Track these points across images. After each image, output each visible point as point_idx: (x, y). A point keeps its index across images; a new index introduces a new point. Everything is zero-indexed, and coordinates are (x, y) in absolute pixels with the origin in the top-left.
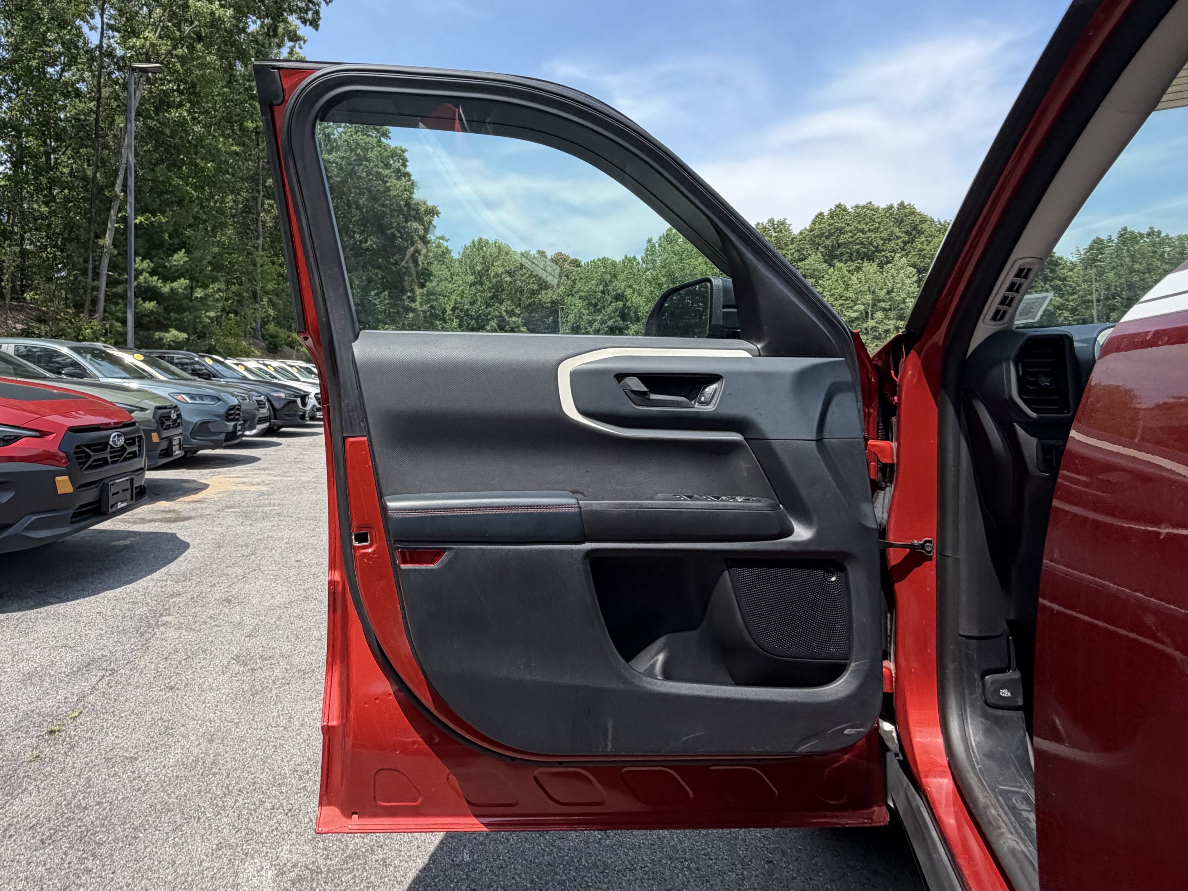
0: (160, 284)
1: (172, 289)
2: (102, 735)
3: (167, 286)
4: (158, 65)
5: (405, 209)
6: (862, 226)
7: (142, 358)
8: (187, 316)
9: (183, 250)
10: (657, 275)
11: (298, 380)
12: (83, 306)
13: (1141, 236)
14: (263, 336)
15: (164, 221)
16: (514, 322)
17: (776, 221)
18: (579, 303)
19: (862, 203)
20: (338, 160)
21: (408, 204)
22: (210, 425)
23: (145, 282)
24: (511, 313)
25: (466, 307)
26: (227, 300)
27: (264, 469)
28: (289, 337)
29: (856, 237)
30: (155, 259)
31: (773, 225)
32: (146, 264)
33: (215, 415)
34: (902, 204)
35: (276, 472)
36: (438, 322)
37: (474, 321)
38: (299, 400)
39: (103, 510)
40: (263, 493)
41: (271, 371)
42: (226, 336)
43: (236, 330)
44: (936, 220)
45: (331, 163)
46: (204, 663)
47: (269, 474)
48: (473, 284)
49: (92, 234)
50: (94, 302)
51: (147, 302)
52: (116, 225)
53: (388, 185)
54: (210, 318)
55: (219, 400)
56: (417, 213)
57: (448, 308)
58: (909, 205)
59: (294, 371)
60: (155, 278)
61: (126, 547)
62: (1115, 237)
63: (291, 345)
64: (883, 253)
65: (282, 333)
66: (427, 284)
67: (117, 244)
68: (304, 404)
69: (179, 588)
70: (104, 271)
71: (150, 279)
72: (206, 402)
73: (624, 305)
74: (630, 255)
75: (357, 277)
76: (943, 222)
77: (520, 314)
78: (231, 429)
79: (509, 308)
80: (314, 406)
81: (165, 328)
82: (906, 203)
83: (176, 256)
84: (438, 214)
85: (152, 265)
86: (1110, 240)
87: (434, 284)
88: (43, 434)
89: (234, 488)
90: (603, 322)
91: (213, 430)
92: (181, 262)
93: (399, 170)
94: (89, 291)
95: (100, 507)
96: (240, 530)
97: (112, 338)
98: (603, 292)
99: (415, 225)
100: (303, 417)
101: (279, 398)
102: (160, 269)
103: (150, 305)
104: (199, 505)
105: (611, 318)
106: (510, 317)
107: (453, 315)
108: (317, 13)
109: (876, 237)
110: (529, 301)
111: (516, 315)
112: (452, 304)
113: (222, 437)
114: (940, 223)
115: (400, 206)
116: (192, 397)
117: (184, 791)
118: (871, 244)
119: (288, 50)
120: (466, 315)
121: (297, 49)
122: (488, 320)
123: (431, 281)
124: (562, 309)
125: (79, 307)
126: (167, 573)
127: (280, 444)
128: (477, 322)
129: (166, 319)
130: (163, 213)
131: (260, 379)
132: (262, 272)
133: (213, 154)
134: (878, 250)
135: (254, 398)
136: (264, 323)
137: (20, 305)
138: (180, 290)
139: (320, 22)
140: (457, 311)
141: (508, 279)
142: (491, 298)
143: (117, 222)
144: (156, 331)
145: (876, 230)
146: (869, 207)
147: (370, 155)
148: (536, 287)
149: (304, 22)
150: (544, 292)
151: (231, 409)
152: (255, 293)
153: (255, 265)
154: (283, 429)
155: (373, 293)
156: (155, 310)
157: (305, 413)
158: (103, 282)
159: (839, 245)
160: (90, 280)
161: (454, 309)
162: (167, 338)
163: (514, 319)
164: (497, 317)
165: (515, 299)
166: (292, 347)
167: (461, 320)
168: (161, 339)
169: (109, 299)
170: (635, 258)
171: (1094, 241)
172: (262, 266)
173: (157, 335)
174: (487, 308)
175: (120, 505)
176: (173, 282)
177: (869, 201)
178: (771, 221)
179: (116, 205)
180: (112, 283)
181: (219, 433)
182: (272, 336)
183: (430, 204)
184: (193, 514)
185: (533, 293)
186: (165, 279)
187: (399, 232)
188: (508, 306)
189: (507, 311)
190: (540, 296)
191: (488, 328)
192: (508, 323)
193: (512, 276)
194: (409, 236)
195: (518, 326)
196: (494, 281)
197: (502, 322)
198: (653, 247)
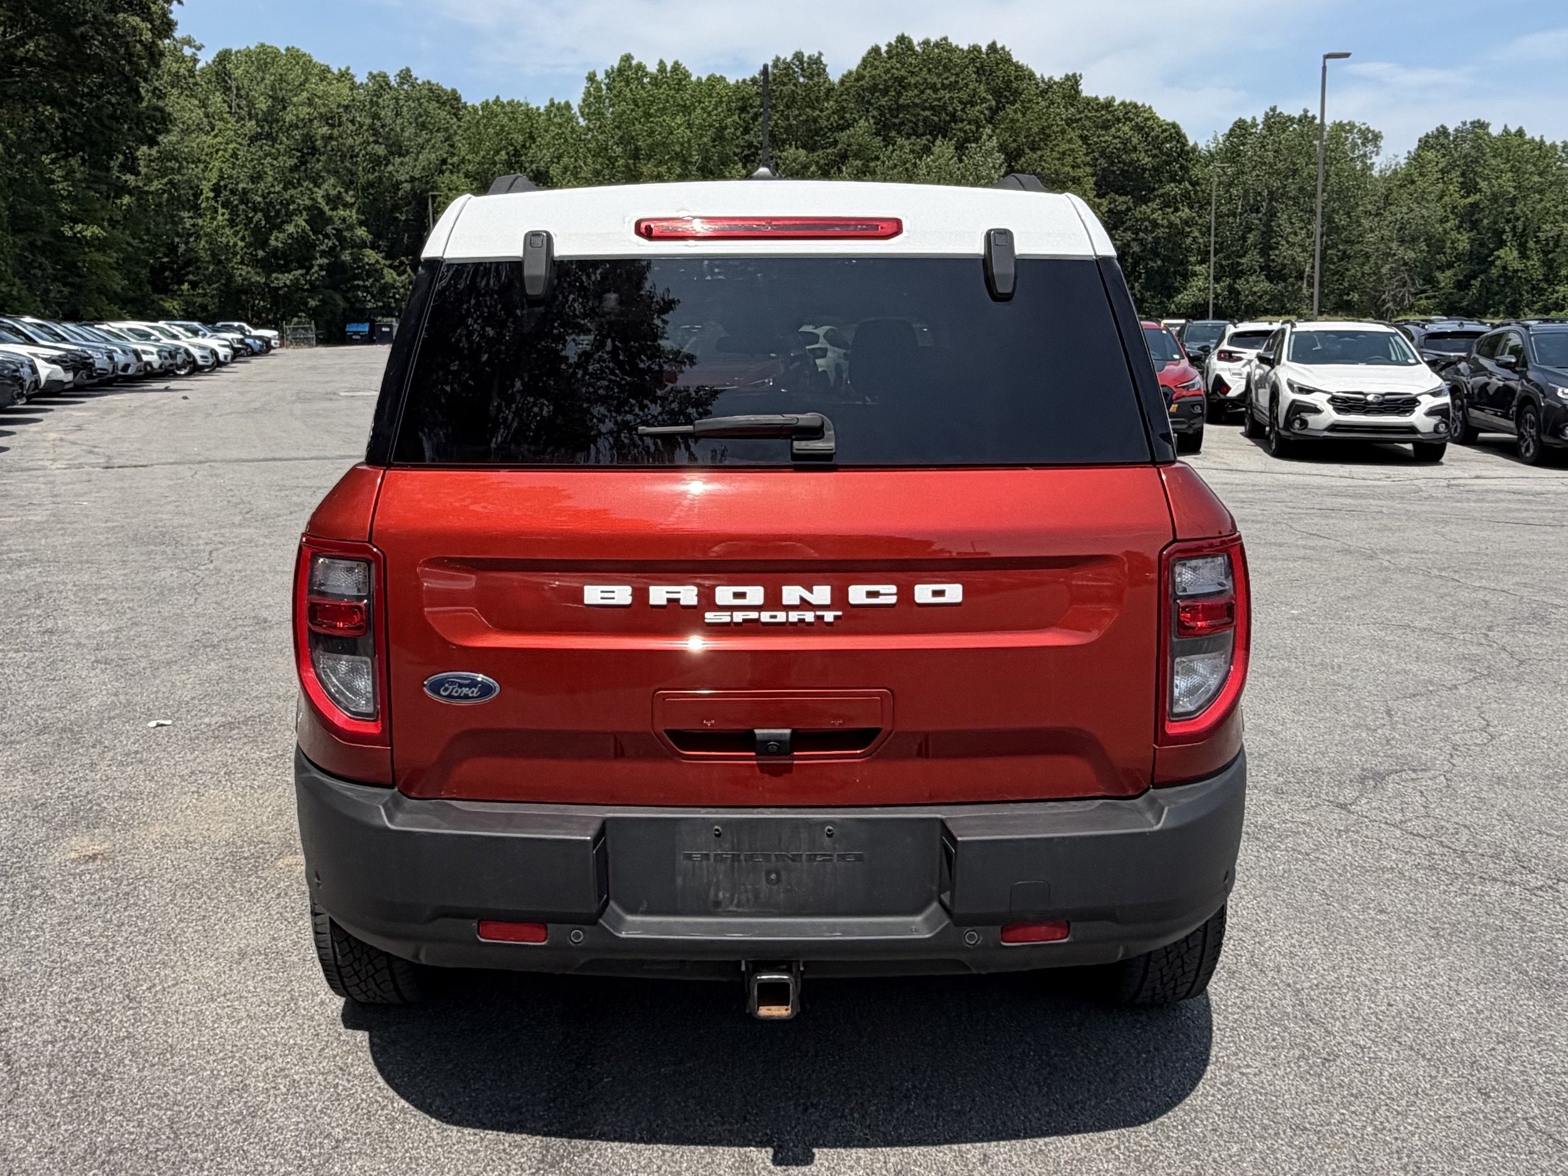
6: (933, 79)
10: (606, 141)
13: (1291, 119)
16: (343, 220)
17: (806, 55)
19: (934, 38)
24: (334, 202)
25: (241, 186)
29: (924, 97)
31: (801, 62)
34: (992, 47)
36: (185, 214)
37: (260, 215)
44: (1038, 76)
48: (254, 139)
57: (206, 187)
58: (1003, 48)
62: (1260, 120)
64: (960, 125)
66: (160, 138)
74: (561, 100)
76: (1046, 80)
77: (353, 205)
79: (333, 193)
82: (999, 46)
86: (1254, 125)
87: (173, 138)
99: (133, 20)
106: (334, 208)
107: (215, 198)
109: (951, 98)
110: (370, 177)
111: (346, 205)
112: (214, 176)
114: (1043, 81)
118: (944, 108)
120: (242, 202)
122: (290, 215)
123: (168, 131)
124: (434, 197)
128: (267, 217)
134: (954, 118)
140: (225, 193)
141: (325, 130)
142: (294, 169)
145: (952, 87)
146: (943, 45)
150: (398, 160)
159: (900, 108)
161: (217, 189)
163: (341, 212)
164: (307, 208)
165: (343, 172)
167: (234, 211)
170: (568, 106)
171: (1236, 123)
174: (285, 189)
177: (943, 36)
178: (798, 56)
185: (377, 162)
187: (98, 31)
188: (330, 185)
189: (327, 197)
190: (390, 168)
191: (290, 229)
192: (330, 220)
193: (332, 126)
194: (120, 40)
195: (351, 228)
196: (297, 134)
197: (317, 219)
198: (599, 89)
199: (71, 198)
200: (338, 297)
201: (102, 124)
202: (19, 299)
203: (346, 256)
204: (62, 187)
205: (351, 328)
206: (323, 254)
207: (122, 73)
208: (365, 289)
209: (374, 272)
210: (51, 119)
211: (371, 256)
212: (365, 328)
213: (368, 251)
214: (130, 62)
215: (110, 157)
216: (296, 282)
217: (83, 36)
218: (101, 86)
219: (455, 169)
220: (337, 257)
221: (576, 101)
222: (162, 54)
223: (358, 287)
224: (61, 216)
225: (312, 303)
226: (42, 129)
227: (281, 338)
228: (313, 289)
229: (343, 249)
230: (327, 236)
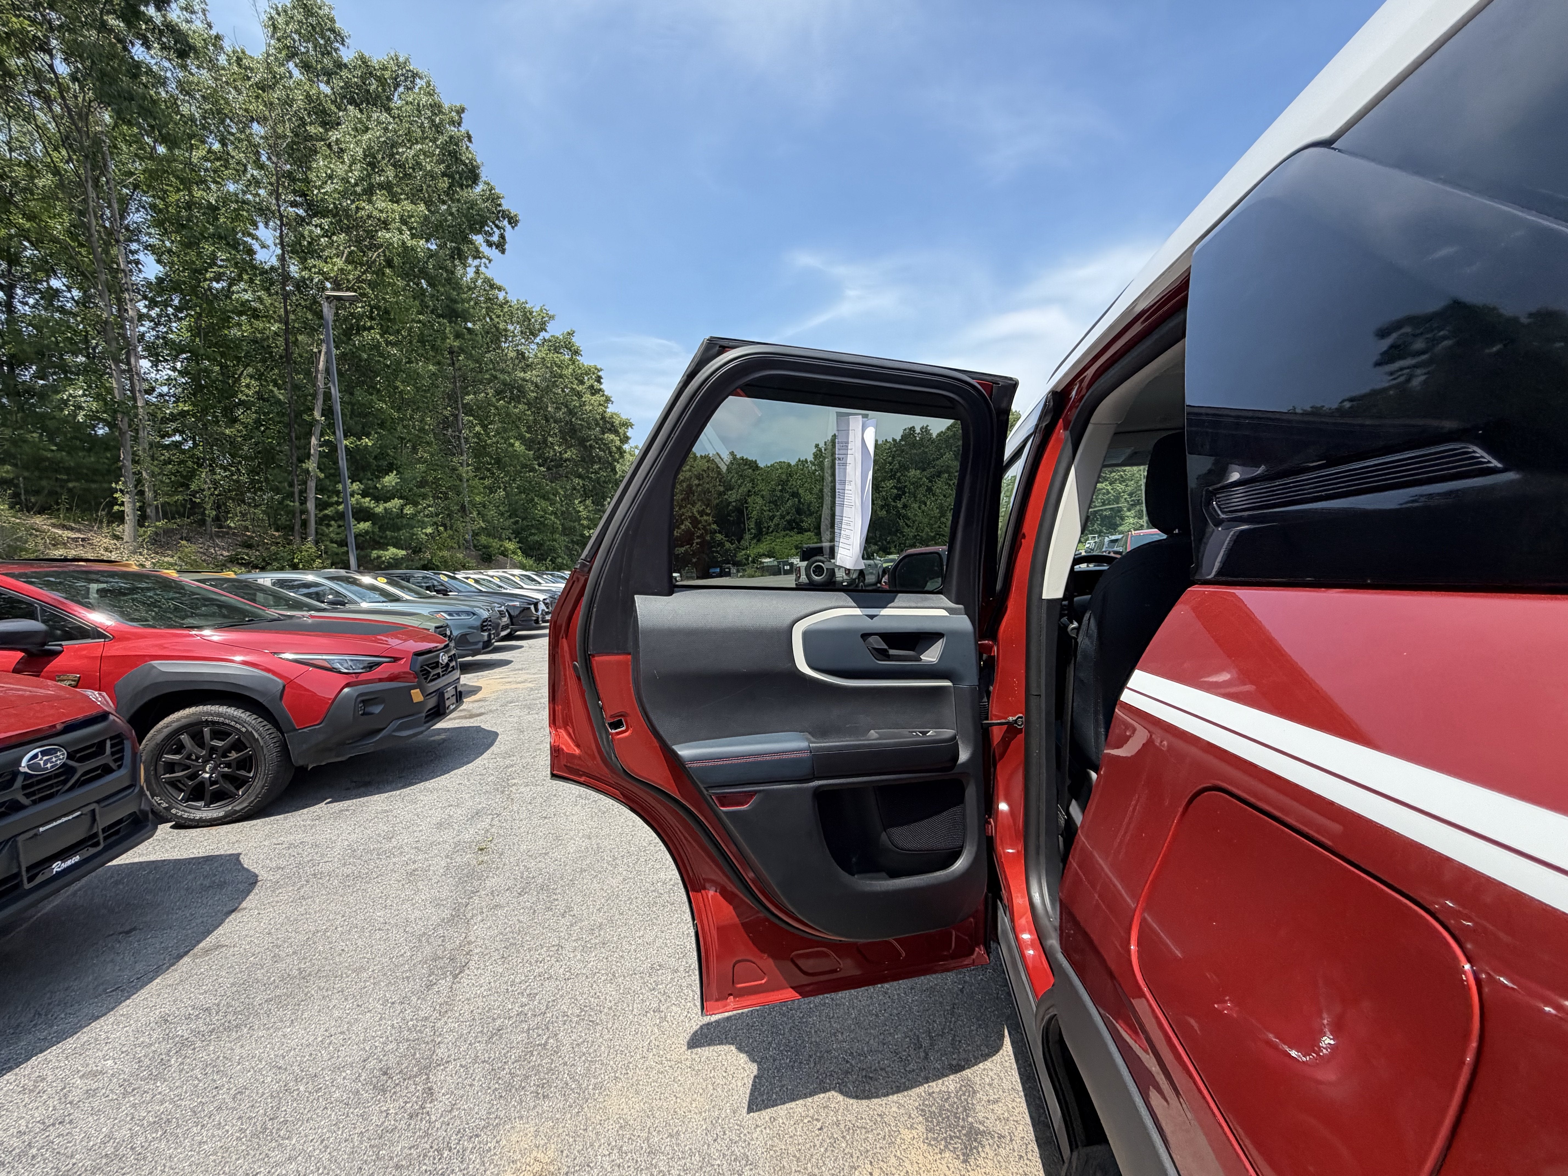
0: (372, 504)
1: (385, 509)
2: (517, 846)
3: (381, 506)
4: (354, 294)
5: (601, 422)
7: (385, 581)
8: (404, 534)
9: (395, 472)
11: (522, 588)
12: (292, 529)
14: (475, 546)
15: (370, 444)
16: (706, 521)
18: (759, 500)
20: (534, 379)
21: (603, 418)
22: (468, 637)
23: (357, 504)
24: (702, 513)
26: (437, 515)
27: (521, 670)
28: (501, 546)
30: (365, 481)
32: (356, 486)
33: (470, 628)
35: (533, 671)
38: (532, 607)
39: (441, 711)
40: (532, 689)
41: (497, 581)
42: (440, 549)
43: (451, 543)
45: (527, 381)
46: (558, 802)
47: (528, 673)
49: (295, 459)
50: (305, 524)
51: (362, 523)
52: (321, 449)
53: (583, 399)
54: (426, 535)
55: (474, 614)
56: (613, 426)
59: (517, 580)
60: (368, 499)
61: (444, 740)
63: (504, 554)
65: (495, 543)
67: (322, 467)
68: (537, 610)
69: (508, 762)
70: (311, 494)
71: (363, 500)
72: (462, 617)
73: (799, 501)
74: (803, 459)
75: (562, 488)
78: (486, 638)
79: (701, 509)
80: (543, 610)
81: (383, 546)
83: (387, 479)
84: (631, 425)
85: (362, 487)
88: (396, 659)
89: (504, 687)
90: (782, 517)
91: (471, 641)
92: (393, 484)
93: (592, 387)
94: (298, 515)
95: (439, 710)
96: (530, 718)
97: (328, 559)
98: (781, 491)
99: (612, 436)
100: (537, 621)
101: (514, 606)
102: (371, 491)
103: (365, 526)
104: (481, 704)
105: (788, 514)
106: (702, 516)
108: (502, 237)
110: (718, 501)
111: (708, 515)
113: (480, 645)
115: (596, 420)
116: (450, 614)
117: (588, 862)
119: (474, 269)
121: (482, 269)
122: (682, 521)
124: (747, 508)
125: (288, 529)
126: (492, 754)
127: (521, 647)
129: (381, 537)
130: (368, 435)
131: (491, 590)
132: (468, 486)
133: (413, 377)
135: (496, 609)
136: (475, 534)
137: (224, 533)
138: (394, 510)
139: (506, 246)
141: (697, 482)
143: (321, 446)
144: (373, 550)
147: (565, 372)
148: (722, 489)
149: (490, 244)
151: (484, 622)
152: (463, 508)
153: (461, 480)
154: (518, 633)
155: (576, 502)
156: (370, 530)
157: (538, 618)
158: (311, 505)
160: (297, 504)
162: (385, 556)
163: (705, 518)
164: (690, 517)
165: (705, 500)
166: (505, 556)
168: (379, 557)
169: (320, 521)
170: (806, 461)
172: (468, 481)
173: (375, 554)
174: (680, 509)
175: (452, 707)
176: (385, 502)
179: (317, 430)
180: (321, 505)
181: (476, 643)
182: (485, 547)
183: (624, 417)
184: (483, 710)
185: (720, 494)
186: (377, 499)
187: (597, 443)
188: (699, 506)
189: (698, 512)
190: (726, 497)
191: (683, 527)
192: (700, 522)
193: (699, 480)
194: (606, 447)
195: (710, 525)
196: (685, 485)
197: (695, 522)
198: (820, 450)
199: (587, 518)
200: (705, 556)
201: (601, 486)
202: (566, 565)
203: (708, 538)
204: (584, 514)
205: (712, 570)
206: (698, 537)
207: (608, 462)
208: (717, 552)
209: (721, 544)
210: (578, 484)
211: (719, 537)
212: (718, 570)
213: (718, 535)
214: (611, 456)
215: (605, 500)
216: (686, 551)
217: (591, 446)
218: (600, 468)
219: (756, 494)
220: (704, 538)
221: (810, 458)
222: (625, 452)
223: (714, 552)
224: (584, 527)
225: (694, 560)
226: (575, 489)
227: (681, 576)
228: (694, 555)
229: (707, 534)
230: (699, 529)
